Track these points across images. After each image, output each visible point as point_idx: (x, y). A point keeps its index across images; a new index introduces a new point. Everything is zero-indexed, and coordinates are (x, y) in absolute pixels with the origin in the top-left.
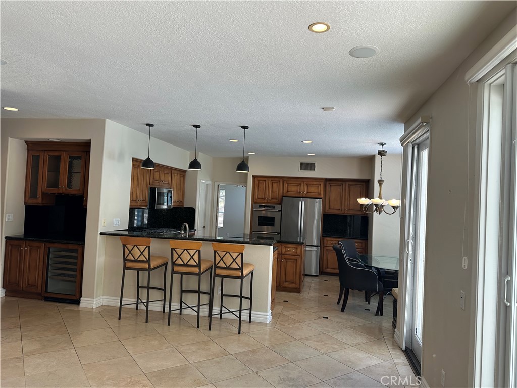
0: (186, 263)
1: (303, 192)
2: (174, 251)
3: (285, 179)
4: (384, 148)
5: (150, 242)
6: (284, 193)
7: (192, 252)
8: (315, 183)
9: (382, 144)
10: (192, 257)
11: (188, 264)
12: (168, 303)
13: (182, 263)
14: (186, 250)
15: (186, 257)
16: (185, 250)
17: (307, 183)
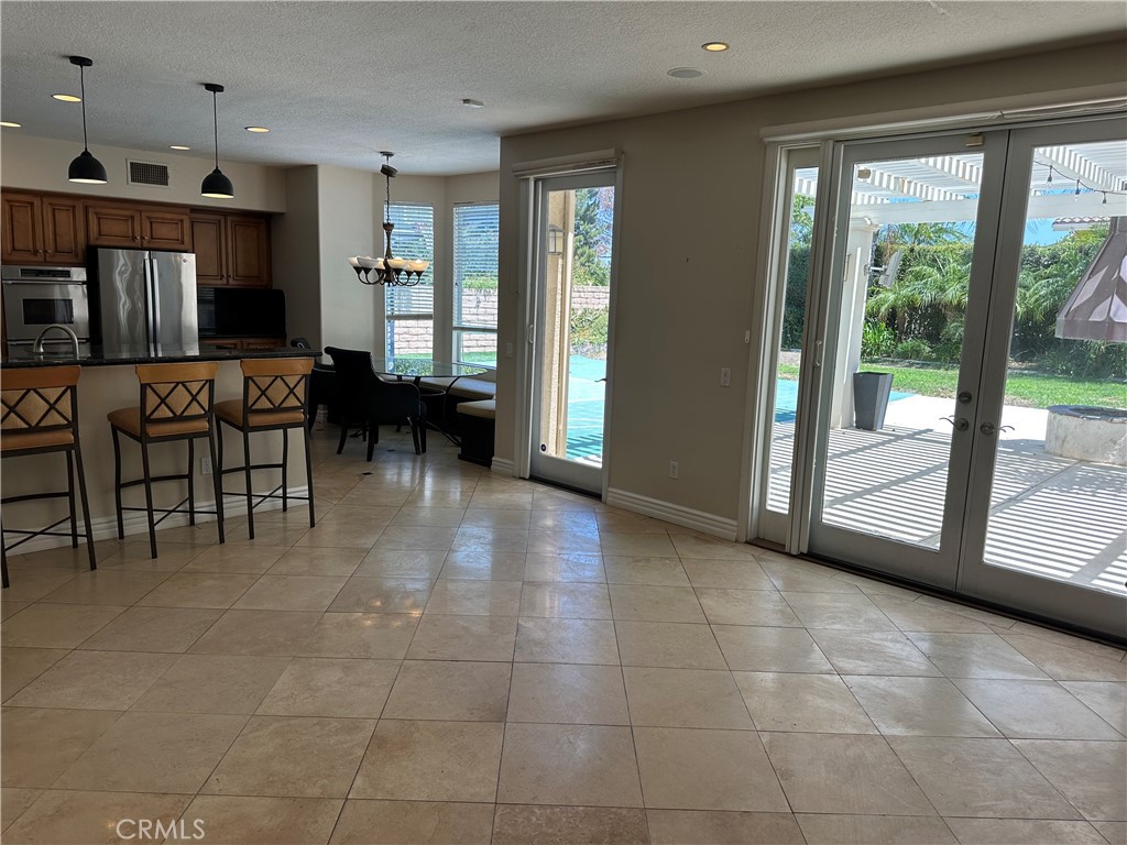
0: (178, 414)
1: (142, 238)
2: (149, 390)
3: (91, 202)
4: (392, 163)
5: (77, 377)
6: (92, 239)
7: (195, 387)
8: (169, 216)
9: (389, 155)
10: (194, 398)
11: (185, 414)
12: (83, 523)
13: (171, 415)
14: (182, 383)
15: (180, 399)
16: (178, 383)
17: (150, 215)
